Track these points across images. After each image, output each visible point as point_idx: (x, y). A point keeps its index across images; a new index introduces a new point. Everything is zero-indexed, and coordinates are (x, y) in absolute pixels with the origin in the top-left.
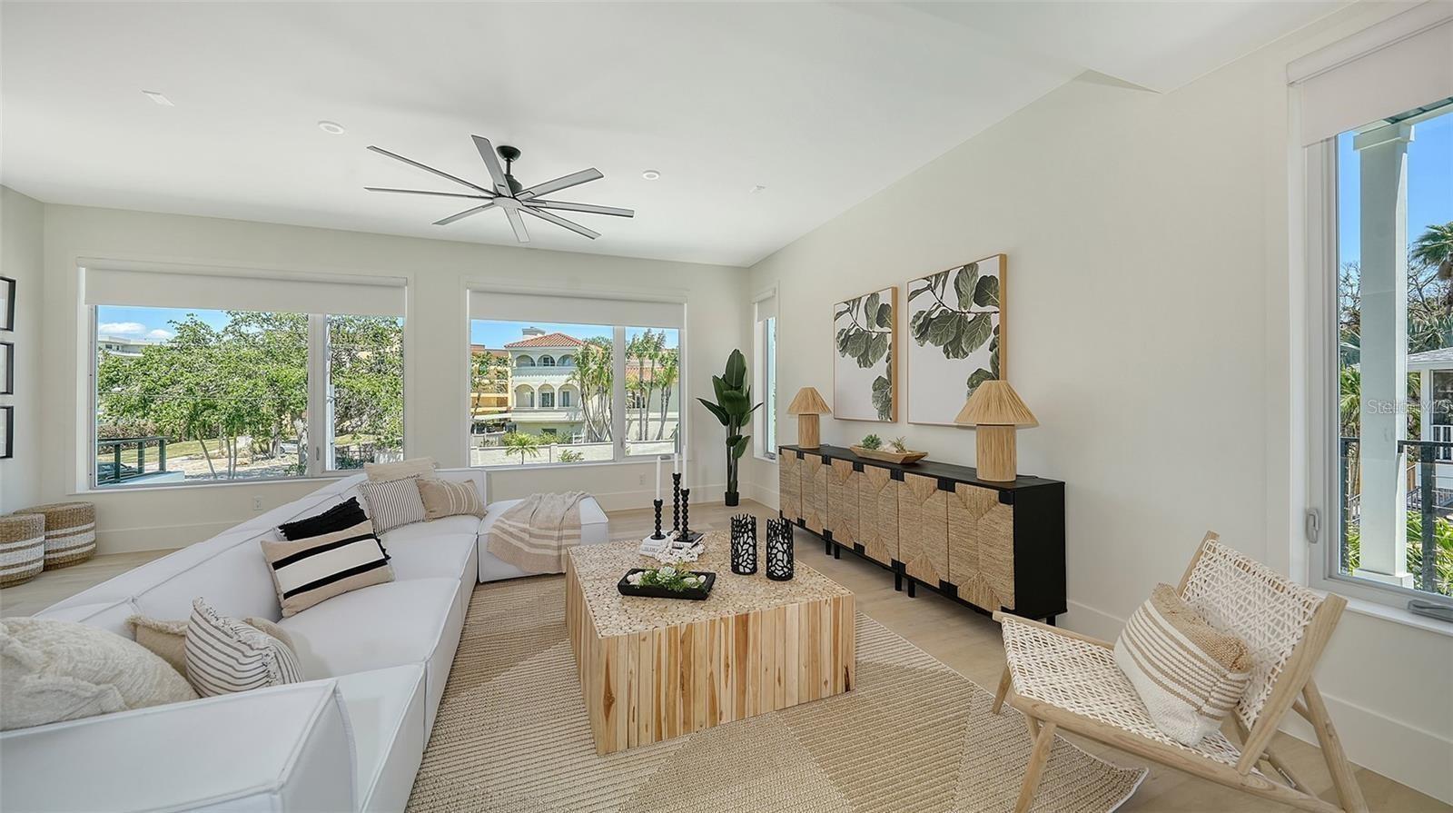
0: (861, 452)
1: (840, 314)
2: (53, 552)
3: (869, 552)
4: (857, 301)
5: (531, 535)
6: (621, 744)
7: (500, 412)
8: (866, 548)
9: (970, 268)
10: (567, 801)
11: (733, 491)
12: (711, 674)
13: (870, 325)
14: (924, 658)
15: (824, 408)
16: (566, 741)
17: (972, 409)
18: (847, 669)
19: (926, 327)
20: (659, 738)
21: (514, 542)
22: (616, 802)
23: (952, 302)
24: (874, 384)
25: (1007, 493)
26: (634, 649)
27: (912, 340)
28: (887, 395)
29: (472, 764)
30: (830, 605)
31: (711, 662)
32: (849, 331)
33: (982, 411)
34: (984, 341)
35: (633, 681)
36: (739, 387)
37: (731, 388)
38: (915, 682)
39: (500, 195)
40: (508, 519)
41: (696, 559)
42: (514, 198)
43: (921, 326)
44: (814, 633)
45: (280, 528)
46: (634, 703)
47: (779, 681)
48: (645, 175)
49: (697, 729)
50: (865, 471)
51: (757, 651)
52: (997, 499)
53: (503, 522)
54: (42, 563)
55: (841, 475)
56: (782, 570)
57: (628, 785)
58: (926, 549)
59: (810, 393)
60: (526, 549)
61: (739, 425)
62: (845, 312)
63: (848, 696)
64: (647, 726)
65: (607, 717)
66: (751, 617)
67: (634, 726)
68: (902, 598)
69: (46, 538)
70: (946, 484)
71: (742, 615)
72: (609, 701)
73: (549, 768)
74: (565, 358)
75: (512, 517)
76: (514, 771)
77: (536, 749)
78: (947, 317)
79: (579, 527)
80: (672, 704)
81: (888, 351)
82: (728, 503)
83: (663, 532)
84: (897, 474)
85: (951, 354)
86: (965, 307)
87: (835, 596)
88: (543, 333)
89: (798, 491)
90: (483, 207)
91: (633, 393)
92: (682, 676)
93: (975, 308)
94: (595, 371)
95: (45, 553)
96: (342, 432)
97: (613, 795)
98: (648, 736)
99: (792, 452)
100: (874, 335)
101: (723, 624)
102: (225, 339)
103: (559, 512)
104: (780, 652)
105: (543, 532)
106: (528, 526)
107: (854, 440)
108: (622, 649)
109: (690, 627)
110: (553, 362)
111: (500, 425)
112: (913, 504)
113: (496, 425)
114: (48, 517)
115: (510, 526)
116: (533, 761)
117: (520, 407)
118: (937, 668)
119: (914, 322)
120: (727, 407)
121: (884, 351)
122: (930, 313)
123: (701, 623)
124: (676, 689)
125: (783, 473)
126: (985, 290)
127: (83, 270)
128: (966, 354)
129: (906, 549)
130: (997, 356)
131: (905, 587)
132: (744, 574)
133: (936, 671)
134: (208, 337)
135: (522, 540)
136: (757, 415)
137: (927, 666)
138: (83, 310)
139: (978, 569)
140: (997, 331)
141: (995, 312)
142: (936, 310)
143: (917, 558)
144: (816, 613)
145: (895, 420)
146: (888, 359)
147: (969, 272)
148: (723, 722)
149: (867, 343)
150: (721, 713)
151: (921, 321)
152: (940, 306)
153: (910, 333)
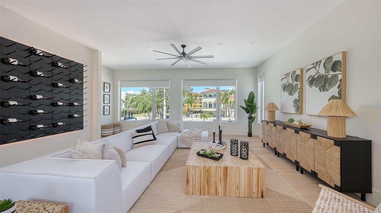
0: (286, 123)
1: (283, 79)
2: (115, 131)
3: (287, 156)
4: (288, 74)
5: (189, 138)
6: (191, 193)
7: (200, 109)
8: (287, 154)
9: (330, 58)
10: (174, 202)
11: (250, 132)
12: (216, 181)
13: (293, 82)
14: (297, 195)
15: (277, 108)
16: (180, 188)
17: (324, 110)
18: (262, 191)
19: (313, 81)
20: (201, 194)
21: (185, 139)
22: (184, 206)
23: (322, 71)
24: (294, 101)
25: (338, 142)
26: (194, 169)
27: (307, 86)
28: (298, 105)
29: (159, 188)
30: (256, 169)
31: (216, 177)
32: (286, 84)
33: (328, 111)
34: (335, 85)
35: (194, 177)
36: (252, 102)
37: (250, 103)
38: (289, 201)
39: (181, 57)
40: (184, 134)
41: (223, 149)
42: (184, 57)
43: (310, 81)
44: (250, 177)
45: (136, 130)
46: (194, 183)
47: (238, 188)
48: (217, 46)
49: (211, 195)
50: (287, 129)
51: (230, 178)
52: (333, 144)
53: (183, 134)
54: (113, 133)
55: (279, 130)
56: (244, 156)
57: (188, 203)
58: (306, 158)
59: (271, 104)
60: (188, 141)
61: (252, 113)
62: (285, 78)
63: (262, 199)
64: (197, 190)
65: (187, 185)
66: (228, 168)
67: (194, 189)
68: (299, 173)
69: (113, 129)
70: (314, 137)
71: (226, 167)
72: (188, 181)
73: (173, 193)
74: (215, 95)
75: (185, 133)
76: (166, 192)
77: (173, 188)
78: (320, 77)
79: (200, 137)
80: (204, 186)
81: (299, 90)
82: (249, 136)
83: (215, 141)
84: (297, 132)
85: (322, 90)
86: (328, 73)
87: (258, 167)
88: (210, 89)
89: (267, 134)
90: (179, 60)
91: (233, 104)
92: (207, 180)
93: (332, 73)
94: (222, 98)
95: (113, 132)
96: (168, 112)
97: (184, 205)
98: (198, 193)
99: (265, 122)
100: (294, 85)
101: (219, 168)
102: (149, 93)
103: (196, 133)
104: (238, 180)
105: (192, 138)
106: (188, 136)
107: (285, 119)
108: (191, 169)
109: (210, 167)
110: (212, 96)
111: (200, 112)
112: (302, 142)
113: (199, 112)
114: (113, 125)
115: (185, 135)
116: (171, 191)
117: (204, 108)
118: (301, 199)
119: (308, 80)
120: (248, 108)
121: (297, 90)
122: (314, 76)
123: (213, 167)
124: (205, 182)
125: (263, 128)
126: (336, 66)
127: (119, 81)
128: (328, 90)
129: (299, 157)
130: (341, 90)
131: (300, 170)
132: (233, 156)
133: (300, 200)
134: (146, 93)
135: (187, 139)
136: (259, 110)
137: (297, 198)
138: (119, 88)
139: (326, 168)
140: (341, 81)
141: (340, 74)
142: (316, 75)
143: (304, 161)
144: (251, 171)
145: (301, 113)
146: (299, 93)
147: (329, 60)
148: (219, 195)
149: (292, 88)
150: (219, 193)
151: (311, 79)
152: (318, 73)
153: (307, 84)
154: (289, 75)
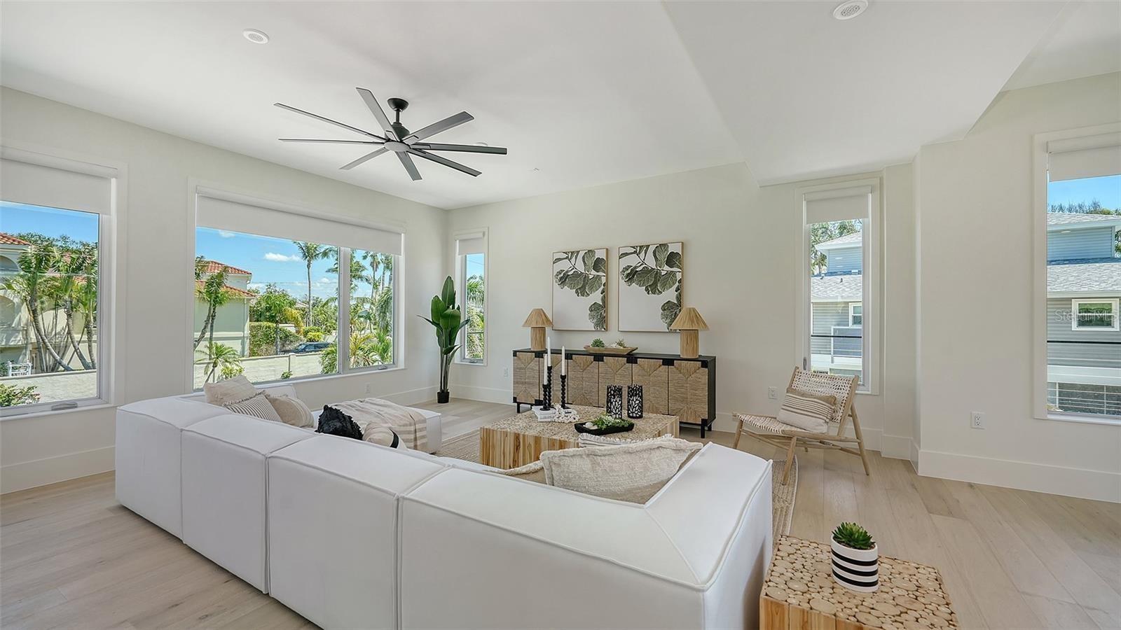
0: (594, 350)
1: (559, 259)
4: (573, 252)
9: (662, 246)
11: (445, 391)
13: (587, 270)
15: (549, 322)
19: (632, 275)
24: (591, 307)
25: (706, 363)
27: (622, 282)
28: (600, 314)
32: (567, 272)
34: (672, 287)
37: (447, 307)
42: (401, 142)
50: (605, 361)
52: (699, 366)
55: (582, 365)
56: (638, 413)
58: (653, 399)
59: (538, 312)
62: (565, 259)
70: (668, 362)
78: (647, 271)
81: (602, 287)
82: (440, 401)
84: (631, 361)
85: (650, 292)
86: (659, 267)
89: (536, 381)
90: (377, 151)
93: (667, 268)
99: (528, 353)
107: (584, 344)
112: (643, 375)
119: (623, 272)
120: (441, 323)
121: (599, 287)
122: (636, 267)
125: (519, 370)
126: (673, 259)
130: (680, 294)
139: (687, 403)
140: (680, 281)
141: (679, 272)
142: (640, 266)
145: (608, 329)
146: (603, 292)
149: (584, 281)
151: (629, 271)
152: (642, 264)
153: (620, 278)
154: (578, 254)
